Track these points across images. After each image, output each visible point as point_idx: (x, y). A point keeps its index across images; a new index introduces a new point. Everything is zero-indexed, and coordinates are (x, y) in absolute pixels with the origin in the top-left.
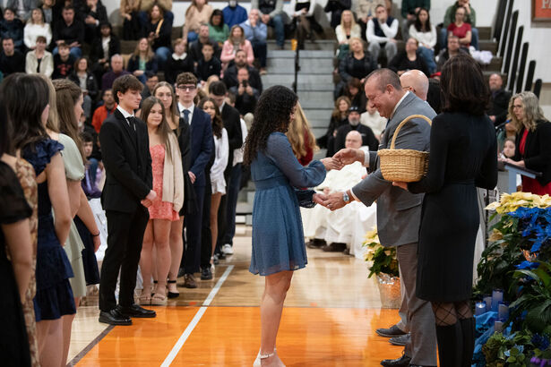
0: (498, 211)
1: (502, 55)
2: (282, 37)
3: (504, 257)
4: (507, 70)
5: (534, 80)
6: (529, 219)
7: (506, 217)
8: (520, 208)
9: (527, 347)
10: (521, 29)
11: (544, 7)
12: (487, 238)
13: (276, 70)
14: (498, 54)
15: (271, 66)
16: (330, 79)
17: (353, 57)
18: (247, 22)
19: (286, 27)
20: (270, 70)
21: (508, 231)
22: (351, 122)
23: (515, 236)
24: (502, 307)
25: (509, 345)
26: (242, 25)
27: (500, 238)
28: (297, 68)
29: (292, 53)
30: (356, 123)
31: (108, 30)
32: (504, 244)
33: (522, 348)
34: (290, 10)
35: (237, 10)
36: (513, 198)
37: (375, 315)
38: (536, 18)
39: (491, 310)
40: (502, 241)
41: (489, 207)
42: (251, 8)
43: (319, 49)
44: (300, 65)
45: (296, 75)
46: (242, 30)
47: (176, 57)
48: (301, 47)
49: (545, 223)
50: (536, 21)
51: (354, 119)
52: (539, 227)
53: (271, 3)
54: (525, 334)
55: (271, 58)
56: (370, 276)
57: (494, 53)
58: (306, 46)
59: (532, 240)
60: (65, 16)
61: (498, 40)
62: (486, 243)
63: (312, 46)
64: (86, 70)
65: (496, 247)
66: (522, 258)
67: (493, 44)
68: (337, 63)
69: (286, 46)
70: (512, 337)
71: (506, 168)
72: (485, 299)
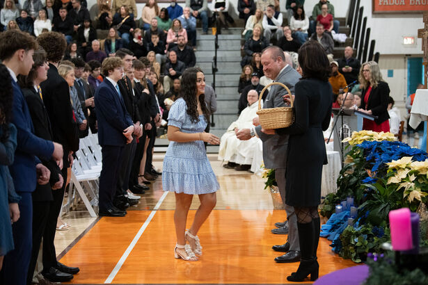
0: (350, 143)
1: (353, 36)
2: (207, 26)
3: (355, 174)
4: (356, 47)
5: (375, 53)
6: (370, 149)
7: (355, 147)
8: (365, 141)
9: (370, 236)
10: (365, 19)
11: (380, 4)
12: (343, 161)
13: (203, 48)
14: (351, 36)
15: (199, 45)
16: (239, 53)
17: (252, 39)
18: (183, 16)
19: (209, 19)
20: (199, 48)
21: (357, 157)
22: (253, 83)
23: (362, 160)
24: (353, 209)
25: (357, 235)
26: (179, 18)
27: (352, 161)
28: (217, 47)
29: (213, 37)
30: (257, 84)
31: (88, 24)
32: (354, 165)
33: (366, 236)
34: (212, 7)
35: (176, 8)
36: (360, 135)
37: (269, 214)
38: (376, 12)
39: (346, 210)
40: (353, 164)
41: (344, 141)
42: (185, 6)
43: (230, 34)
44: (219, 44)
45: (216, 51)
46: (180, 22)
47: (135, 40)
48: (219, 32)
49: (381, 152)
50: (375, 13)
51: (255, 81)
52: (377, 154)
53: (200, 3)
54: (368, 227)
55: (199, 40)
56: (265, 188)
57: (348, 35)
58: (222, 31)
59: (373, 163)
60: (61, 14)
61: (350, 26)
62: (343, 165)
63: (226, 32)
64: (76, 51)
65: (350, 168)
66: (366, 175)
67: (347, 29)
68: (243, 43)
69: (209, 32)
70: (359, 229)
71: (356, 113)
72: (342, 203)
